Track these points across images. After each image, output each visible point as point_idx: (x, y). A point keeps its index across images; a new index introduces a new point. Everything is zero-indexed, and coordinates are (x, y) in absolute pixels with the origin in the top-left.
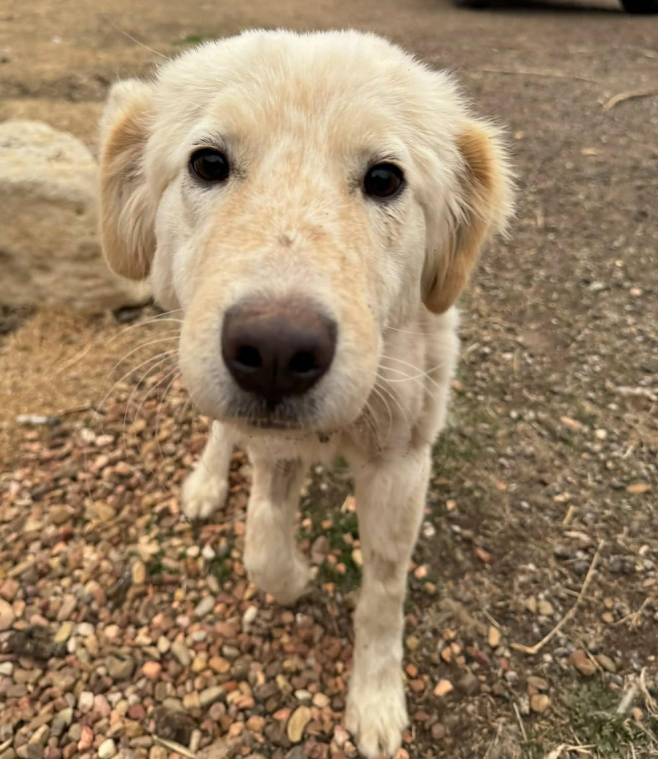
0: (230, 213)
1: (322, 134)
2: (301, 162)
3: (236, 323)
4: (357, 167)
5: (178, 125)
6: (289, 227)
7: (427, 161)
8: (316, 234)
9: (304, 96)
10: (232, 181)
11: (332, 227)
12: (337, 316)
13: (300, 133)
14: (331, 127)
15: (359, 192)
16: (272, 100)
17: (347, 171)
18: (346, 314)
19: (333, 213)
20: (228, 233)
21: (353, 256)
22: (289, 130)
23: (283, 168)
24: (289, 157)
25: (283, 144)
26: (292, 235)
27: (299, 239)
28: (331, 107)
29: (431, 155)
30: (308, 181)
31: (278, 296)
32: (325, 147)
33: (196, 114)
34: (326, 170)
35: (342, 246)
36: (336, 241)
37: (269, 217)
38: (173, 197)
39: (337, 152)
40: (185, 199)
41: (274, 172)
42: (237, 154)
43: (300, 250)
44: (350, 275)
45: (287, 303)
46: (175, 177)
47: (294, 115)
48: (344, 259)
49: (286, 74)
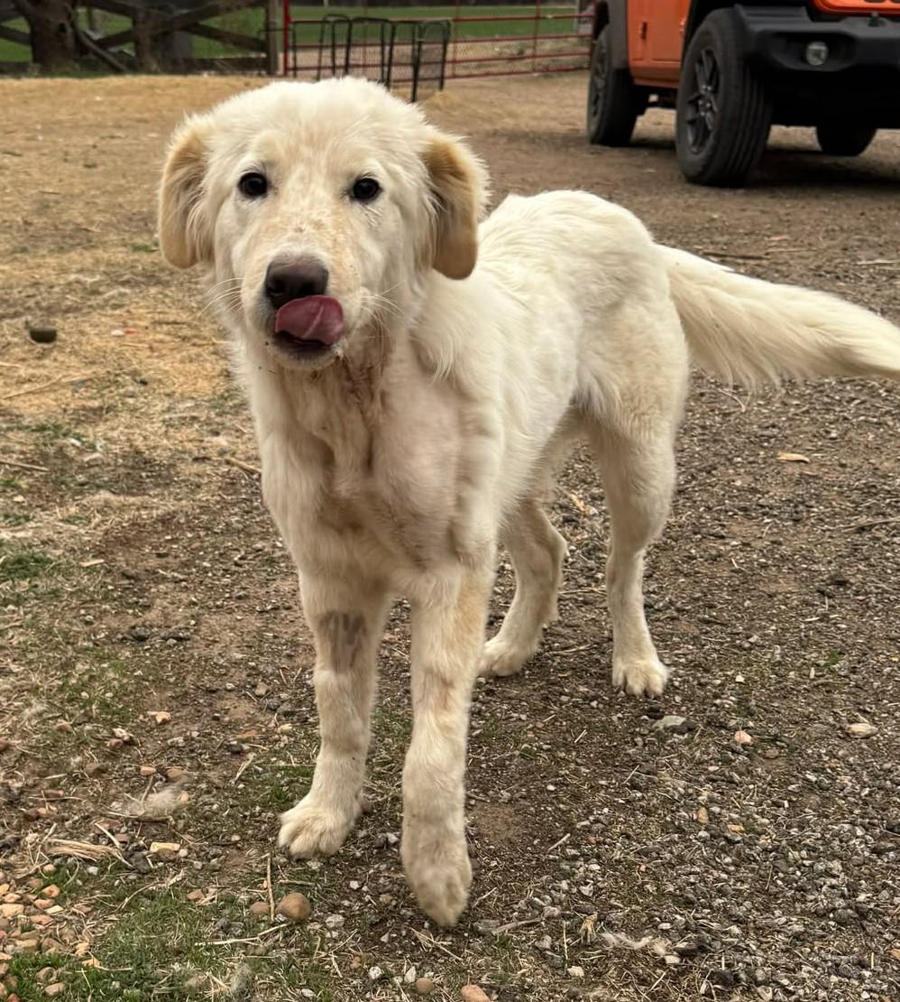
0: (269, 217)
1: (323, 163)
2: (310, 181)
3: (274, 270)
4: (344, 183)
5: (228, 159)
6: (301, 223)
7: (397, 173)
8: (318, 225)
9: (311, 136)
10: (270, 194)
11: (327, 220)
12: (329, 268)
13: (309, 163)
14: (328, 158)
15: (347, 198)
16: (292, 143)
17: (339, 186)
18: (333, 270)
19: (328, 211)
20: (267, 229)
21: (341, 238)
22: (303, 161)
23: (299, 186)
24: (302, 178)
25: (299, 170)
26: (303, 227)
27: (308, 229)
28: (330, 144)
29: (398, 168)
30: (313, 194)
31: (295, 255)
32: (324, 171)
33: (242, 151)
34: (325, 185)
35: (334, 232)
36: (330, 230)
37: (289, 218)
38: (228, 209)
39: (332, 174)
40: (238, 208)
41: (293, 189)
42: (272, 175)
43: (308, 234)
44: (338, 249)
45: (300, 259)
46: (228, 195)
47: (306, 151)
48: (335, 240)
49: (300, 124)
